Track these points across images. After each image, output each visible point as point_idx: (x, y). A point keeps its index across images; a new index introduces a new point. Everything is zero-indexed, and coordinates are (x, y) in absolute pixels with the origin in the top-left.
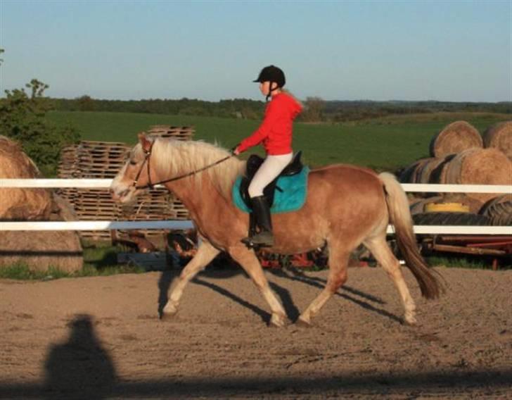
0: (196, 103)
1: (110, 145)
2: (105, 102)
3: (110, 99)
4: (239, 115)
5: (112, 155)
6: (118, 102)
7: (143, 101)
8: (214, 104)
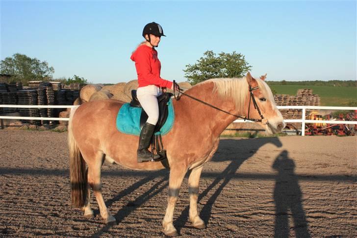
0: (320, 82)
1: (284, 96)
2: (291, 82)
3: (292, 81)
4: (335, 85)
5: (285, 99)
6: (295, 82)
7: (303, 82)
8: (327, 82)
